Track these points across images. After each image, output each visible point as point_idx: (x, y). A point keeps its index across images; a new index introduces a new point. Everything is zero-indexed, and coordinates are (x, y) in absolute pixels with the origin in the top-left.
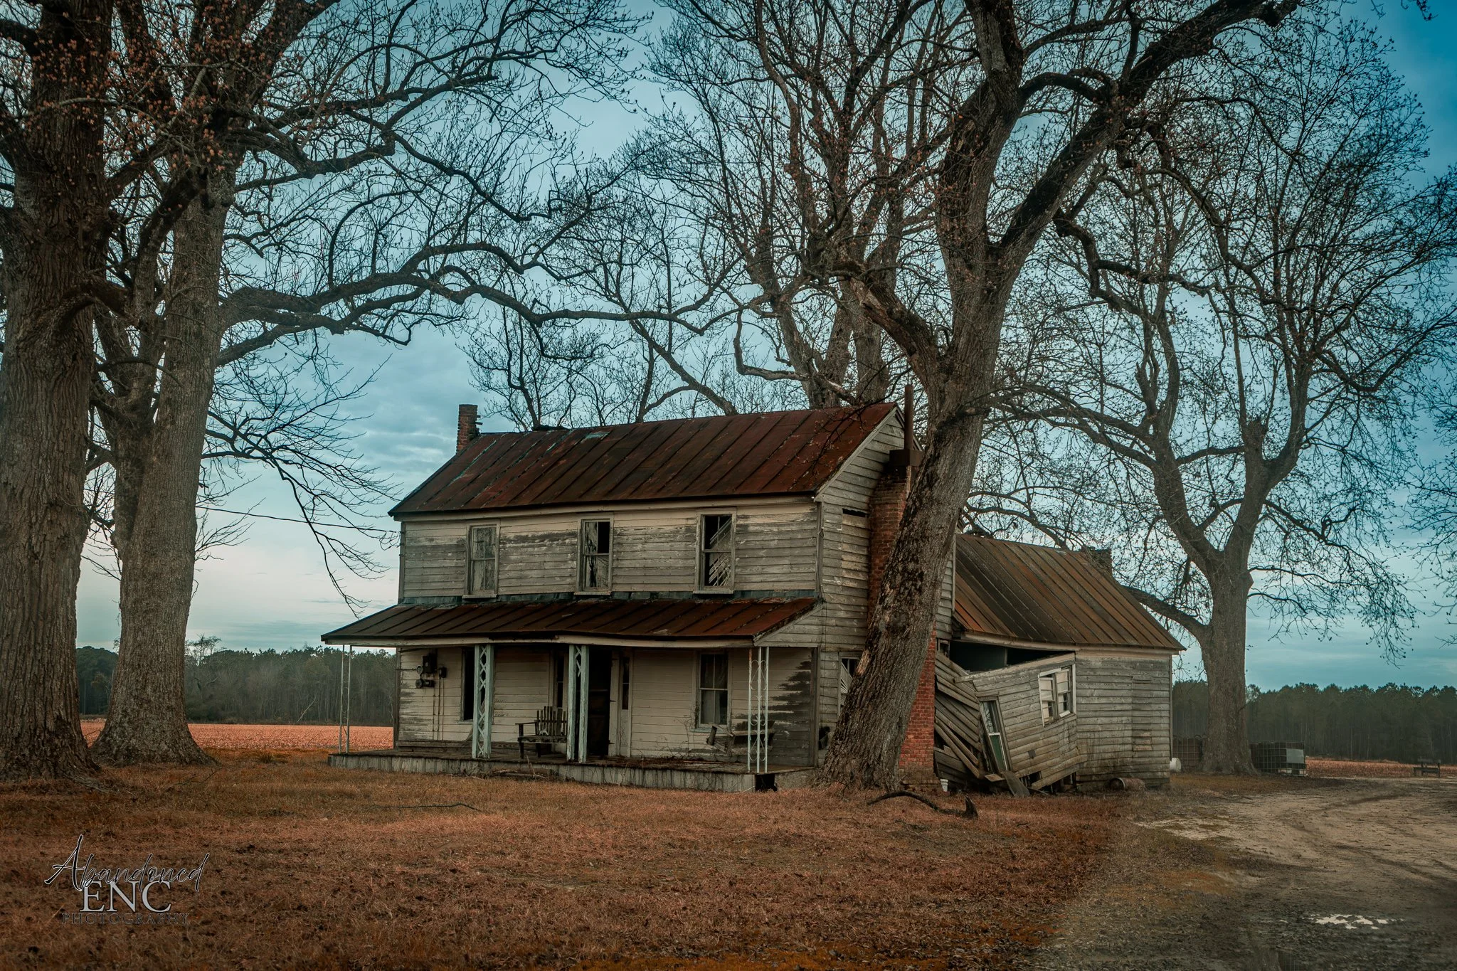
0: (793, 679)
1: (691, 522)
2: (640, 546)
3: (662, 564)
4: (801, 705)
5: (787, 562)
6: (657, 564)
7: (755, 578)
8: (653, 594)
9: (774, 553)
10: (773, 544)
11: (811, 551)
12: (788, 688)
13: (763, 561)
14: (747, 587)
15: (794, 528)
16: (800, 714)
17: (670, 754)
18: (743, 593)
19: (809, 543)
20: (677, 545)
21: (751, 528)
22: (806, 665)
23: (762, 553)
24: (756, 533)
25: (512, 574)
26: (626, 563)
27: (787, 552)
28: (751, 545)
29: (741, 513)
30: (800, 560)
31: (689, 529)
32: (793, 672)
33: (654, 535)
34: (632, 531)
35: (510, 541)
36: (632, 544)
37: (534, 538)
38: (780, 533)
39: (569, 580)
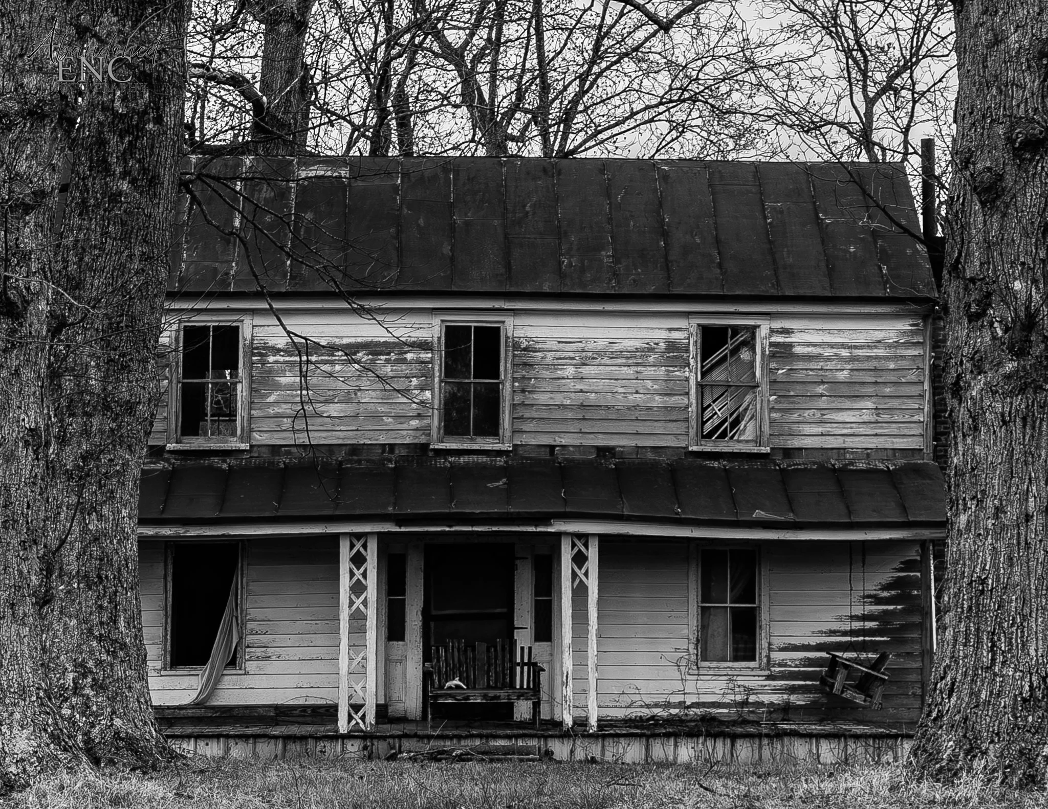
0: (885, 588)
1: (676, 335)
2: (570, 371)
3: (619, 401)
4: (904, 628)
5: (869, 404)
6: (609, 400)
7: (808, 429)
8: (603, 451)
9: (845, 390)
10: (843, 376)
11: (914, 390)
12: (878, 601)
13: (823, 403)
14: (796, 443)
15: (881, 352)
16: (903, 642)
17: (646, 712)
18: (788, 453)
19: (912, 377)
20: (650, 371)
21: (798, 350)
22: (909, 565)
23: (820, 389)
24: (809, 358)
25: (284, 409)
26: (543, 398)
27: (870, 390)
28: (800, 376)
29: (778, 324)
30: (895, 403)
31: (672, 346)
32: (887, 575)
33: (601, 353)
34: (553, 345)
35: (276, 351)
36: (554, 367)
37: (332, 348)
38: (853, 359)
39: (415, 423)
